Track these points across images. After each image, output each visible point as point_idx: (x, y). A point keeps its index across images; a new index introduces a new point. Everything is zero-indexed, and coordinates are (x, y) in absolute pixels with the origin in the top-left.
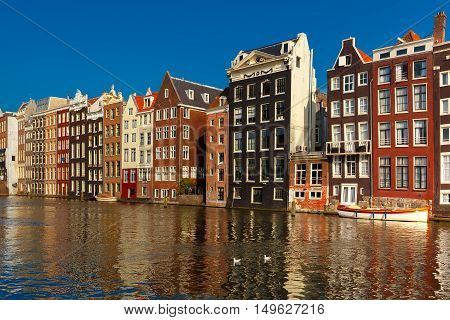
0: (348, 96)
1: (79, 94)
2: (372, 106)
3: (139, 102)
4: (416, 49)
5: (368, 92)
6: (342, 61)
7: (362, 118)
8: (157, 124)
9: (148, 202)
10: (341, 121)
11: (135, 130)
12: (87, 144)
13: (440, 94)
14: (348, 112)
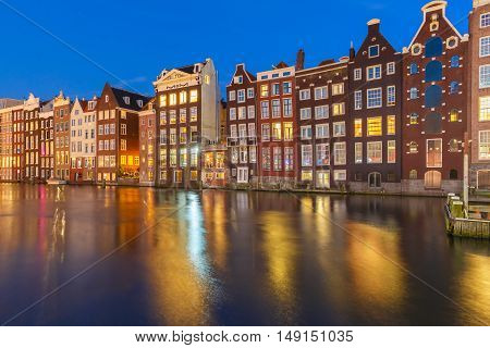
0: (241, 105)
1: (31, 98)
2: (258, 112)
3: (84, 105)
4: (284, 74)
5: (255, 101)
6: (237, 80)
7: (252, 120)
8: (99, 123)
9: (93, 184)
10: (237, 122)
11: (80, 127)
12: (40, 138)
13: (298, 105)
14: (241, 116)
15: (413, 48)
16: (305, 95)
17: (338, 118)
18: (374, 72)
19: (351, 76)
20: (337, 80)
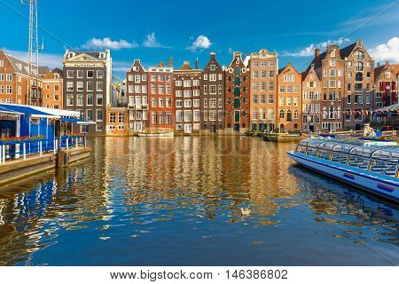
0: (138, 84)
2: (149, 90)
4: (167, 71)
5: (147, 83)
6: (134, 69)
7: (144, 94)
10: (134, 94)
13: (175, 88)
14: (137, 91)
15: (230, 70)
16: (178, 84)
17: (196, 98)
18: (213, 78)
19: (202, 78)
20: (196, 78)
